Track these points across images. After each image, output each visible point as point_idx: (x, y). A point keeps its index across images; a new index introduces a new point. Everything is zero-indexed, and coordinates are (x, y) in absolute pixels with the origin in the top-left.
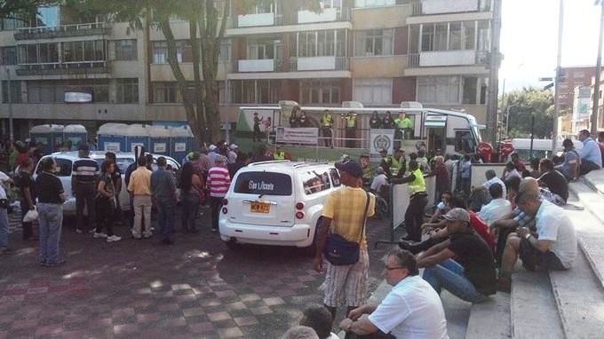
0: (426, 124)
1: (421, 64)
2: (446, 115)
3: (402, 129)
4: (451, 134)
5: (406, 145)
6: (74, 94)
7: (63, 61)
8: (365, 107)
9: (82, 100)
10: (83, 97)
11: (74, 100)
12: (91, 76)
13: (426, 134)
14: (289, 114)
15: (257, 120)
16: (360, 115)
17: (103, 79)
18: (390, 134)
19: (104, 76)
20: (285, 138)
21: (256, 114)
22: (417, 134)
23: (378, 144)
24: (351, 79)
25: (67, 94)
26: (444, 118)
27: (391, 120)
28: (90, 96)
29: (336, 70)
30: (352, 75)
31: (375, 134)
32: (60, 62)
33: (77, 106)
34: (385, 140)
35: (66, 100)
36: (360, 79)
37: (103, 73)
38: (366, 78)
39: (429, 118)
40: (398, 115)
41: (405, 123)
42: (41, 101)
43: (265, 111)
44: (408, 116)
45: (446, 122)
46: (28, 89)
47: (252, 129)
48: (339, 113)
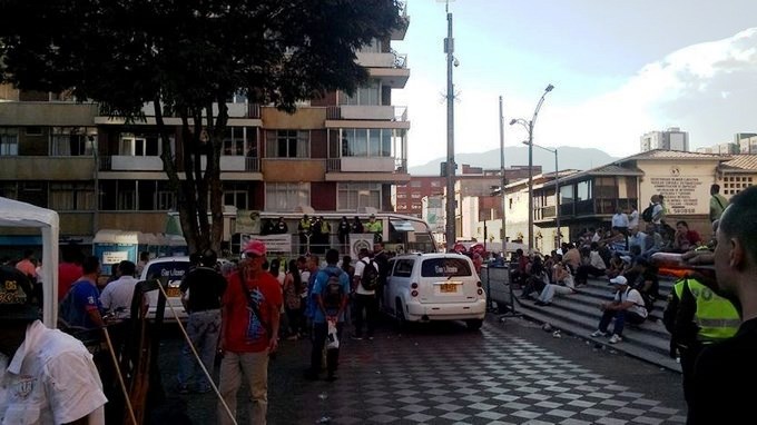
1: (342, 169)
2: (406, 220)
4: (412, 238)
23: (357, 250)
24: (263, 182)
29: (246, 172)
30: (264, 177)
31: (354, 239)
34: (364, 245)
36: (274, 183)
38: (280, 183)
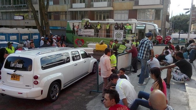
0: (137, 28)
2: (146, 24)
3: (127, 30)
4: (147, 32)
5: (128, 36)
6: (17, 17)
7: (13, 5)
8: (115, 21)
9: (20, 19)
10: (20, 18)
11: (17, 19)
12: (22, 10)
13: (137, 32)
14: (84, 24)
15: (74, 26)
16: (112, 24)
17: (27, 11)
18: (122, 32)
19: (27, 10)
20: (82, 33)
21: (73, 24)
22: (133, 32)
23: (117, 36)
24: (113, 10)
25: (15, 17)
26: (144, 25)
27: (123, 26)
28: (22, 17)
29: (107, 7)
30: (114, 9)
31: (116, 32)
32: (12, 5)
33: (18, 21)
34: (119, 34)
35: (15, 19)
36: (117, 10)
37: (26, 9)
39: (138, 25)
40: (126, 24)
41: (128, 27)
42: (7, 19)
43: (76, 23)
44: (130, 25)
45: (145, 27)
46: (2, 15)
47: (72, 30)
48: (104, 24)
